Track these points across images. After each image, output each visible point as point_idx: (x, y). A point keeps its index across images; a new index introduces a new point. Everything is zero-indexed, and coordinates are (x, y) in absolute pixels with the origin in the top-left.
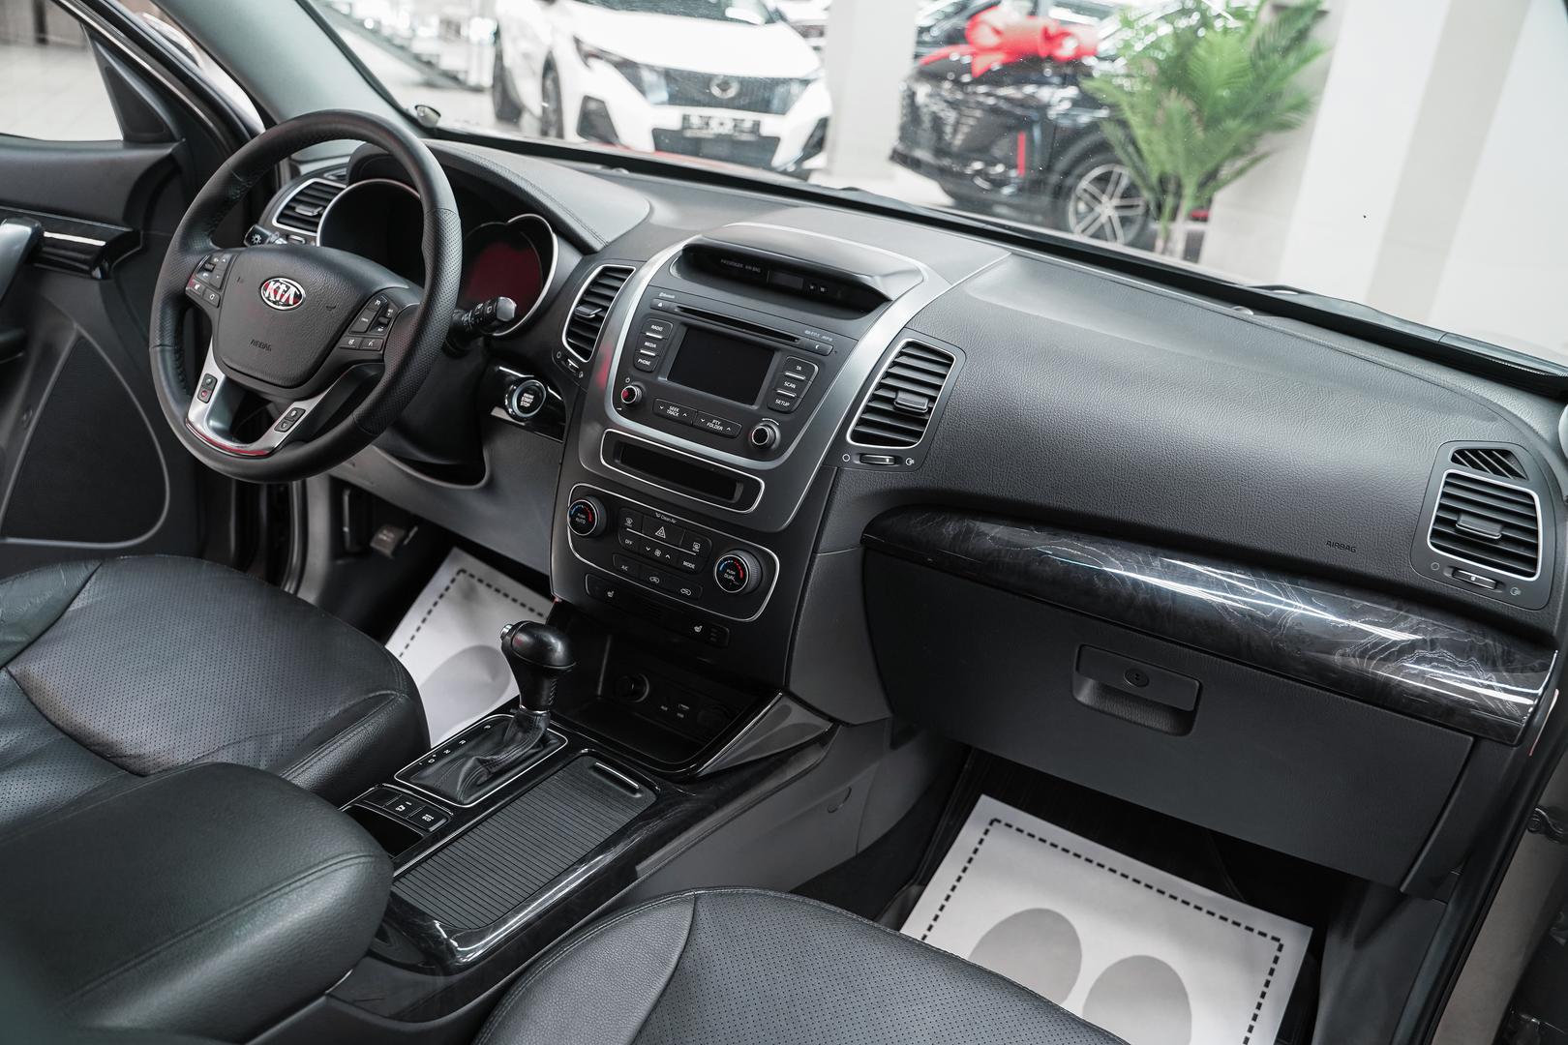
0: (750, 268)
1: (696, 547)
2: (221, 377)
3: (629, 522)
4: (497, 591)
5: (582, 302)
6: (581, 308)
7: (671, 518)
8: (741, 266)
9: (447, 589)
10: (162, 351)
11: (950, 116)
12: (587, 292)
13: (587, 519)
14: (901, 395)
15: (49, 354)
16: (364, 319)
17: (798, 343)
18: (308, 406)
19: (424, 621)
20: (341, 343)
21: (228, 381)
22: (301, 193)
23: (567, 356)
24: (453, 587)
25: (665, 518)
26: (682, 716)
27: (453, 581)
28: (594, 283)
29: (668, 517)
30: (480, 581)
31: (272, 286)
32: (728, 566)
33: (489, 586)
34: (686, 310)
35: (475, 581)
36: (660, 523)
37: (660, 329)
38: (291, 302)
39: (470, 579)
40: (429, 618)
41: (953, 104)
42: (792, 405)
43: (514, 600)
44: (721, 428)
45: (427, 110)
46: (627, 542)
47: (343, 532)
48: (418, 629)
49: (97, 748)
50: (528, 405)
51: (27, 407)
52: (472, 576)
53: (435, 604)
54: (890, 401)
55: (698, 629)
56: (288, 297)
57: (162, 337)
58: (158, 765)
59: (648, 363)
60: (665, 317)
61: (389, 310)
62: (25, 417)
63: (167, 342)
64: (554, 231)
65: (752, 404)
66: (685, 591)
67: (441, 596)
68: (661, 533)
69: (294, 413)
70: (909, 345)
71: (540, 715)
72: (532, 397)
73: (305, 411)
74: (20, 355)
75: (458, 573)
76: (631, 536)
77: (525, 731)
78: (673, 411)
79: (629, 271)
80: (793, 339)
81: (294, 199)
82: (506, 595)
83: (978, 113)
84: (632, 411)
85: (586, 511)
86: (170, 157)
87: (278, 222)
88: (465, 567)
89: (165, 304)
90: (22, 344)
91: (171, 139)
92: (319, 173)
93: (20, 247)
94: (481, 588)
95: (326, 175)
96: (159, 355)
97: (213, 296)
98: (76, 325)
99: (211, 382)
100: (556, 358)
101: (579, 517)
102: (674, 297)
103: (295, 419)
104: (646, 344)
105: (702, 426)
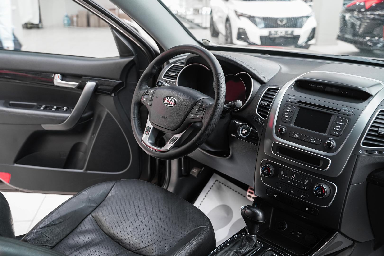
0: (319, 86)
1: (306, 181)
2: (152, 127)
3: (282, 172)
4: (228, 187)
5: (262, 100)
6: (262, 102)
7: (297, 171)
8: (316, 86)
9: (212, 186)
10: (134, 119)
11: (358, 23)
12: (264, 96)
13: (268, 171)
14: (380, 129)
15: (99, 118)
16: (196, 109)
17: (340, 112)
18: (179, 136)
19: (205, 196)
20: (189, 116)
21: (154, 128)
22: (170, 68)
23: (258, 117)
24: (214, 186)
25: (295, 172)
26: (299, 236)
27: (214, 184)
28: (266, 93)
29: (295, 171)
30: (223, 184)
31: (167, 99)
32: (318, 189)
33: (225, 185)
34: (299, 102)
35: (221, 184)
36: (293, 173)
37: (290, 108)
38: (173, 104)
39: (219, 183)
40: (207, 195)
41: (359, 19)
42: (339, 133)
43: (233, 190)
44: (314, 142)
45: (206, 40)
46: (282, 179)
47: (181, 169)
48: (204, 199)
49: (117, 241)
50: (245, 133)
51: (93, 133)
52: (220, 182)
53: (209, 191)
54: (376, 131)
55: (307, 209)
56: (172, 103)
57: (134, 115)
58: (135, 247)
59: (287, 120)
60: (292, 104)
61: (203, 106)
62: (93, 136)
63: (136, 117)
64: (251, 77)
65: (325, 133)
66: (303, 196)
67: (211, 188)
68: (294, 176)
69: (174, 138)
70: (381, 111)
71: (254, 237)
72: (246, 130)
73: (178, 138)
74: (92, 118)
75: (216, 181)
76: (283, 177)
77: (249, 242)
78: (297, 136)
79: (278, 89)
80: (338, 111)
81: (168, 70)
82: (231, 188)
83: (368, 21)
84: (282, 136)
85: (267, 168)
86: (133, 60)
87: (164, 77)
88: (218, 180)
89: (135, 105)
90: (92, 115)
91: (132, 55)
92: (175, 62)
93: (92, 89)
94: (223, 186)
95: (177, 63)
96: (133, 120)
97: (149, 103)
98: (107, 110)
99: (149, 129)
100: (254, 118)
101: (265, 171)
102: (294, 98)
103: (175, 140)
104: (286, 113)
105: (307, 141)
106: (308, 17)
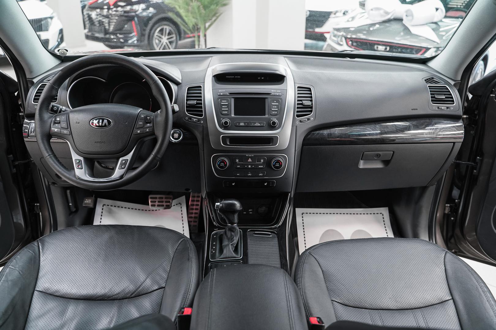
0: (237, 77)
1: (262, 161)
2: (82, 159)
3: (237, 161)
4: (119, 207)
5: (187, 100)
6: (189, 102)
7: (252, 155)
9: (102, 212)
10: (51, 157)
12: (187, 96)
13: (224, 164)
14: (304, 102)
16: (140, 123)
17: (271, 94)
20: (134, 132)
23: (190, 118)
24: (103, 211)
25: (250, 156)
26: (251, 213)
27: (103, 209)
28: (188, 93)
29: (251, 155)
30: (111, 206)
32: (276, 162)
33: (115, 206)
34: (230, 94)
35: (110, 206)
36: (248, 158)
37: (226, 101)
38: (107, 125)
39: (108, 206)
42: (277, 113)
43: (125, 208)
44: (260, 125)
45: (64, 50)
46: (238, 166)
47: (69, 206)
50: (177, 137)
52: (108, 205)
53: (101, 219)
54: (302, 104)
55: (266, 184)
56: (105, 124)
57: (48, 152)
58: (128, 293)
59: (226, 112)
60: (223, 97)
61: (148, 118)
63: (51, 154)
64: (167, 80)
65: (265, 115)
66: (261, 175)
67: (102, 216)
68: (250, 160)
69: (124, 161)
70: (299, 87)
72: (178, 134)
73: (128, 159)
75: (103, 206)
76: (239, 164)
78: (242, 124)
79: (201, 87)
80: (269, 94)
81: (37, 92)
82: (122, 207)
84: (227, 128)
85: (223, 161)
87: (34, 102)
88: (104, 204)
92: (41, 81)
94: (113, 208)
95: (44, 81)
96: (50, 159)
97: (65, 132)
99: (79, 162)
100: (185, 120)
101: (221, 164)
102: (224, 91)
103: (126, 163)
104: (223, 107)
105: (253, 126)
106: (51, 18)
